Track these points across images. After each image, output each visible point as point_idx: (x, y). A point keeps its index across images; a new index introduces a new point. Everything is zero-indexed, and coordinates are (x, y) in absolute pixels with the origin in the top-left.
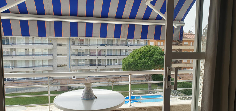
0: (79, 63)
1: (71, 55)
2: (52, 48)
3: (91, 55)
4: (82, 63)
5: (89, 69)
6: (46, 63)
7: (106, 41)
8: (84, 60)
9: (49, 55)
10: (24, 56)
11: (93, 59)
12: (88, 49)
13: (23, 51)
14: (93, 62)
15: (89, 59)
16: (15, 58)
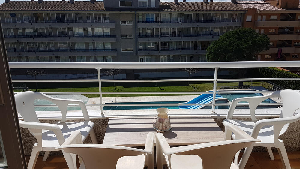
0: (148, 47)
1: (137, 36)
2: (114, 27)
3: (162, 37)
4: (152, 46)
5: (160, 54)
6: (109, 46)
7: (183, 16)
8: (153, 43)
9: (112, 36)
10: (82, 37)
11: (164, 42)
12: (159, 28)
13: (81, 30)
14: (164, 46)
15: (160, 42)
16: (72, 40)
